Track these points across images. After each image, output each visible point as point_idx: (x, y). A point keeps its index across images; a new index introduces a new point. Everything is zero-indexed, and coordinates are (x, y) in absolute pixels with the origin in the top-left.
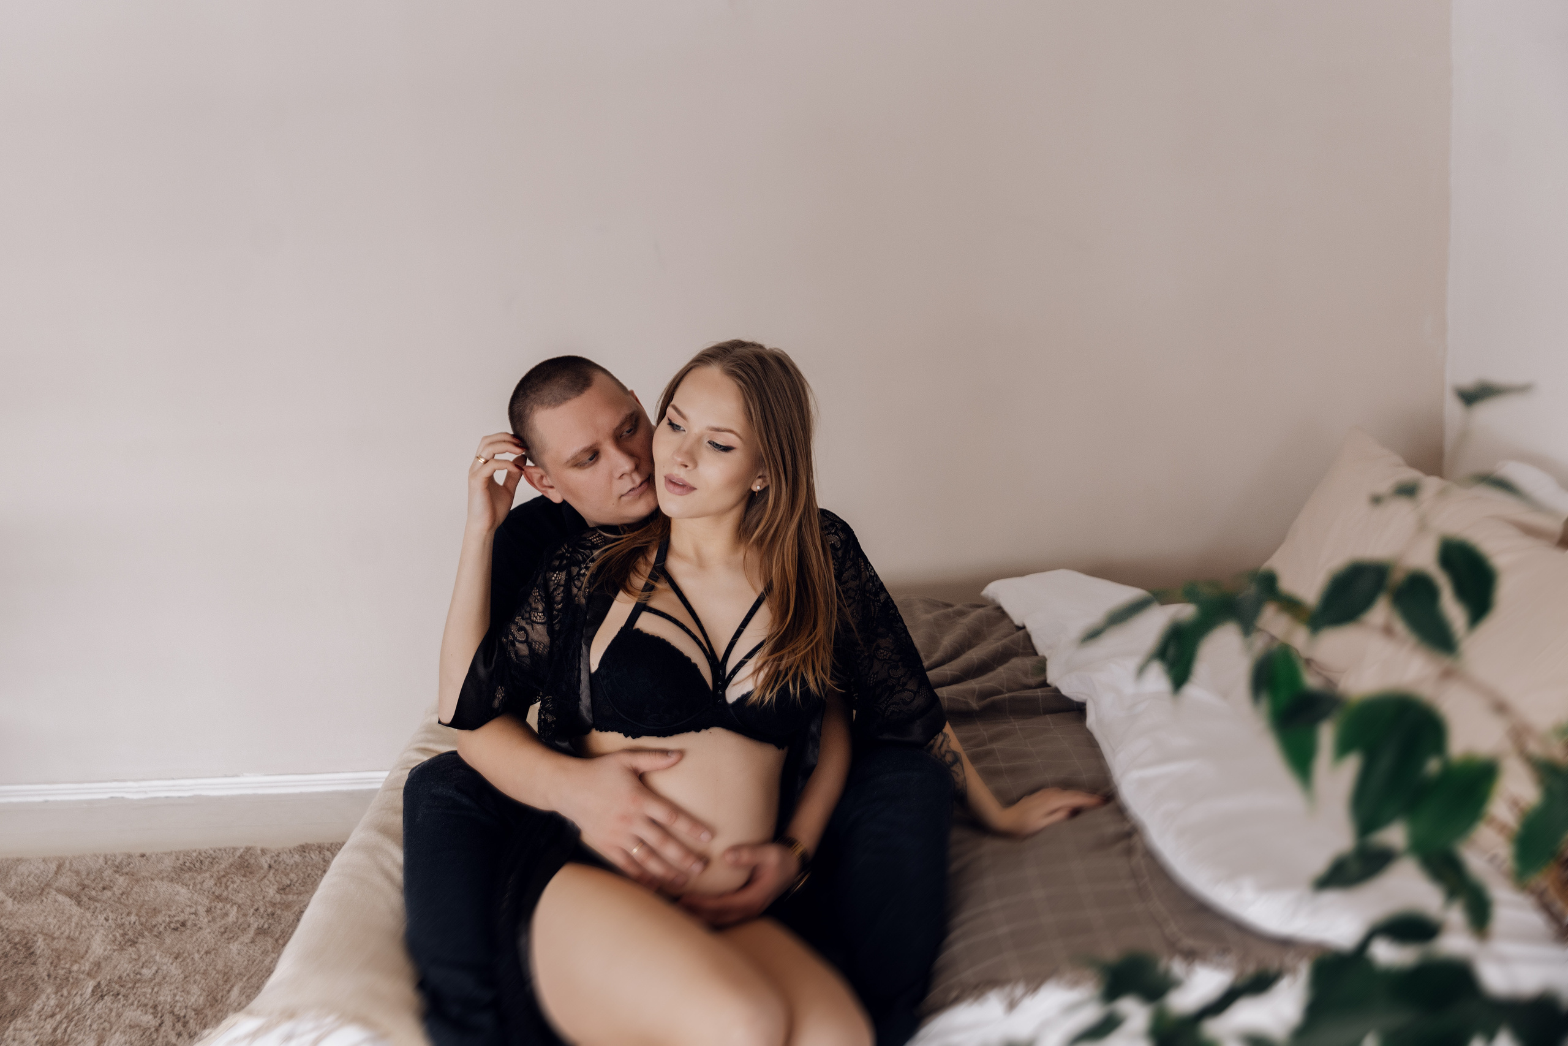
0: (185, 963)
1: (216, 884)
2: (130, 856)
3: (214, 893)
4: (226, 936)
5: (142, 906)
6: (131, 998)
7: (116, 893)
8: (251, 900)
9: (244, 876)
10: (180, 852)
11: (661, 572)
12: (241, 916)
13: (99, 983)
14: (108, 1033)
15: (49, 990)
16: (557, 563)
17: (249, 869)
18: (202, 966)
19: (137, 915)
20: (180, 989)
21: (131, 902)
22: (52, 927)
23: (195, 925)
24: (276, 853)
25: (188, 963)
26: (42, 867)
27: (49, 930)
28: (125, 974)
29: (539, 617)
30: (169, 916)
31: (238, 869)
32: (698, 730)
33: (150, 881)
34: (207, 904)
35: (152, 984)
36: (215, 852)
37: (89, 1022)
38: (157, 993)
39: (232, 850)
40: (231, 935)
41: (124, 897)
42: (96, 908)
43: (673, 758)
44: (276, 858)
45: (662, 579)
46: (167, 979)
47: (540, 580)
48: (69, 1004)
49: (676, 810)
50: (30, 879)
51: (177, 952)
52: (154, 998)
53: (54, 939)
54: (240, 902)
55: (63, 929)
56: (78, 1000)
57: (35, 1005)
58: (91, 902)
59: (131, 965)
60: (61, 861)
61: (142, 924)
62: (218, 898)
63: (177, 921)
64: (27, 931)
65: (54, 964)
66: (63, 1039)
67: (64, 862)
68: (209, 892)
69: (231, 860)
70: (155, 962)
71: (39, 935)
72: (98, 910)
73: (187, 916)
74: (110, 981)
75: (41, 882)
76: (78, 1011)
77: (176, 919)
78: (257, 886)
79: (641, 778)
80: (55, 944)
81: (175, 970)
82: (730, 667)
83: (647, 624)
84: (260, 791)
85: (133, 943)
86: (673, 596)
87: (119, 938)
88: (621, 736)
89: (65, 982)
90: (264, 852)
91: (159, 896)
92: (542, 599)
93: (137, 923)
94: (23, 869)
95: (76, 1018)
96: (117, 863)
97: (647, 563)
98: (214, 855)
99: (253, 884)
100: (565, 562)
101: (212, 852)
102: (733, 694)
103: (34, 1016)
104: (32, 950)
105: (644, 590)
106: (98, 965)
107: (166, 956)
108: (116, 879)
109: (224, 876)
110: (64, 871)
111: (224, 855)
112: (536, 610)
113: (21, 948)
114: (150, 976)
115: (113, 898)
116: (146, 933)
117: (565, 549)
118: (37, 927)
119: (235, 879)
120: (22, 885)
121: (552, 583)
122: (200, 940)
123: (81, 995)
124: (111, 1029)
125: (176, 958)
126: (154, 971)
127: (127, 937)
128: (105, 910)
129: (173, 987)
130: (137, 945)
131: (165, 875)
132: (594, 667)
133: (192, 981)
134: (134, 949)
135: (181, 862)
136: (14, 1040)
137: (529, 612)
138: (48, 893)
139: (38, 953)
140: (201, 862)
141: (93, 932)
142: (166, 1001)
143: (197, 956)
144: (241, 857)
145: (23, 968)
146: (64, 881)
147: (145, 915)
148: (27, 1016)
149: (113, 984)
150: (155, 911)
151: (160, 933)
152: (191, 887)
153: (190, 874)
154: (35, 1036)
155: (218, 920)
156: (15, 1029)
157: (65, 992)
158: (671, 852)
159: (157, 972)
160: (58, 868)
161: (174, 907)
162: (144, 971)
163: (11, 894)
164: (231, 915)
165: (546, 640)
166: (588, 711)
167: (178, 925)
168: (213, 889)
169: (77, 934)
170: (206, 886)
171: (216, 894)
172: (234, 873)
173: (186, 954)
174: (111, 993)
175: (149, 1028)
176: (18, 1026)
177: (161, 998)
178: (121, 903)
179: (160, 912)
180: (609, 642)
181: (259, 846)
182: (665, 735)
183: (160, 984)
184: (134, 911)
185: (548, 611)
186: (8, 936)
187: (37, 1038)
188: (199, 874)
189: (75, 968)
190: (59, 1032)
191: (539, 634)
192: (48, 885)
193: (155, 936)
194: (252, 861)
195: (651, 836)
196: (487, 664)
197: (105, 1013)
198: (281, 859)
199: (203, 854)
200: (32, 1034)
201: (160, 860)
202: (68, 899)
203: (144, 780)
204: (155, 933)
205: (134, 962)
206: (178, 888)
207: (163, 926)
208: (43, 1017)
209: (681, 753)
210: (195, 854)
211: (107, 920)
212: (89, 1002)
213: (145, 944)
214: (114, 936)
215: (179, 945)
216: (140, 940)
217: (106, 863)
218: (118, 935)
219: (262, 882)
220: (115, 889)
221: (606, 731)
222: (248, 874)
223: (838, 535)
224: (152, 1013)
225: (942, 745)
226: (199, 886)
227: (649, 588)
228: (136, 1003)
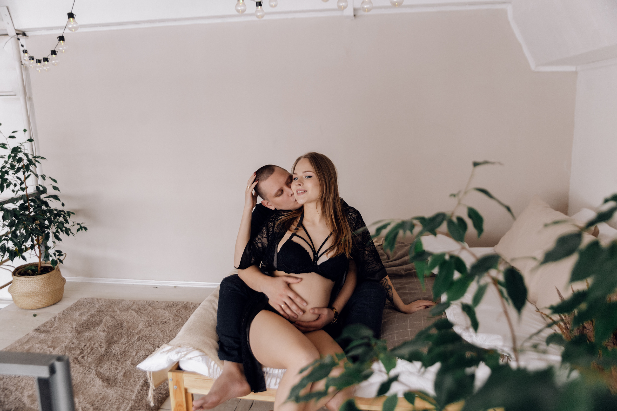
0: (164, 333)
1: (176, 312)
2: (154, 302)
3: (175, 314)
4: (177, 326)
5: (154, 316)
6: (148, 341)
7: (148, 312)
8: (186, 317)
9: (185, 310)
10: (168, 302)
11: (301, 224)
12: (182, 321)
13: (139, 336)
14: (140, 351)
15: (125, 337)
16: (271, 220)
17: (187, 308)
18: (169, 334)
19: (153, 318)
20: (162, 340)
21: (152, 314)
22: (129, 319)
23: (169, 323)
24: (195, 304)
25: (165, 333)
26: (129, 303)
27: (128, 320)
28: (147, 335)
29: (265, 235)
30: (162, 319)
31: (183, 308)
32: (308, 273)
33: (158, 309)
34: (173, 317)
35: (154, 338)
36: (178, 302)
37: (135, 347)
38: (155, 341)
39: (183, 302)
40: (179, 326)
41: (150, 313)
42: (142, 315)
43: (299, 280)
44: (195, 306)
45: (301, 227)
46: (158, 337)
47: (266, 225)
48: (130, 341)
49: (297, 295)
50: (125, 306)
51: (162, 330)
52: (154, 342)
53: (129, 323)
54: (183, 317)
55: (132, 320)
56: (133, 341)
57: (121, 341)
58: (141, 314)
59: (149, 332)
60: (134, 301)
61: (154, 321)
62: (177, 316)
63: (164, 321)
64: (122, 320)
65: (128, 330)
66: (127, 351)
67: (135, 302)
68: (174, 313)
69: (182, 305)
70: (156, 332)
71: (125, 321)
72: (142, 316)
73: (167, 320)
74: (142, 336)
75: (128, 307)
76: (132, 343)
77: (164, 320)
78: (188, 313)
79: (288, 285)
80: (129, 324)
81: (161, 335)
82: (319, 254)
83: (295, 239)
84: (194, 286)
85: (151, 326)
86: (304, 231)
87: (147, 324)
88: (284, 273)
89: (130, 335)
90: (192, 303)
91: (160, 314)
92: (266, 230)
93: (153, 321)
94: (123, 303)
95: (131, 345)
96: (149, 303)
97: (297, 221)
98: (177, 303)
99: (187, 312)
100: (274, 219)
101: (177, 302)
102: (319, 262)
103: (120, 344)
104: (122, 325)
105: (295, 230)
106: (140, 331)
107: (159, 331)
108: (149, 308)
109: (179, 309)
110: (135, 304)
111: (180, 303)
112: (264, 233)
113: (119, 324)
114: (154, 336)
115: (147, 313)
116: (155, 324)
117: (274, 215)
118: (125, 319)
119: (182, 311)
120: (122, 307)
121: (269, 226)
122: (169, 327)
123: (134, 339)
124: (141, 349)
125: (162, 331)
126: (155, 335)
127: (149, 324)
128: (144, 316)
129: (160, 339)
130: (151, 327)
131: (163, 308)
132: (278, 251)
133: (165, 338)
134: (150, 328)
135: (168, 304)
136: (114, 350)
137: (262, 234)
138: (129, 310)
139: (124, 326)
140: (173, 305)
141: (140, 322)
142: (157, 343)
143: (168, 331)
144: (185, 304)
145: (119, 330)
146: (134, 307)
147: (155, 318)
148: (118, 344)
149: (143, 337)
150: (158, 318)
151: (159, 324)
152: (169, 312)
153: (170, 308)
154: (119, 349)
155: (175, 322)
156: (114, 347)
157: (130, 338)
158: (294, 308)
159: (156, 335)
160: (133, 303)
161: (164, 317)
162: (152, 334)
163: (119, 309)
164: (179, 321)
165: (266, 242)
166: (276, 264)
167: (164, 322)
168: (175, 313)
169: (135, 322)
170: (173, 312)
171: (176, 314)
172: (182, 309)
173: (165, 331)
174: (142, 340)
175: (151, 350)
176: (115, 346)
177: (156, 342)
178: (149, 314)
179: (160, 318)
180: (283, 244)
181: (191, 302)
182: (297, 273)
183: (156, 338)
184: (152, 317)
185: (267, 234)
186: (116, 321)
187: (120, 350)
188: (172, 308)
189: (133, 331)
190: (126, 349)
191: (265, 241)
192: (130, 308)
193: (157, 325)
194: (188, 306)
195: (288, 302)
196: (249, 250)
197: (140, 345)
198: (196, 306)
199: (174, 303)
200: (119, 348)
201: (162, 303)
202: (134, 312)
203: (161, 280)
204: (157, 324)
205: (150, 332)
206: (166, 312)
207: (160, 322)
208: (123, 344)
209: (302, 279)
210: (172, 303)
211: (144, 319)
212: (136, 341)
213: (154, 327)
214: (145, 324)
215: (163, 328)
216: (153, 325)
217: (147, 303)
218: (147, 323)
219: (190, 312)
220: (148, 310)
221: (280, 271)
222: (186, 309)
223: (356, 215)
224: (153, 346)
225: (385, 283)
226: (171, 312)
227: (297, 229)
228: (149, 343)
